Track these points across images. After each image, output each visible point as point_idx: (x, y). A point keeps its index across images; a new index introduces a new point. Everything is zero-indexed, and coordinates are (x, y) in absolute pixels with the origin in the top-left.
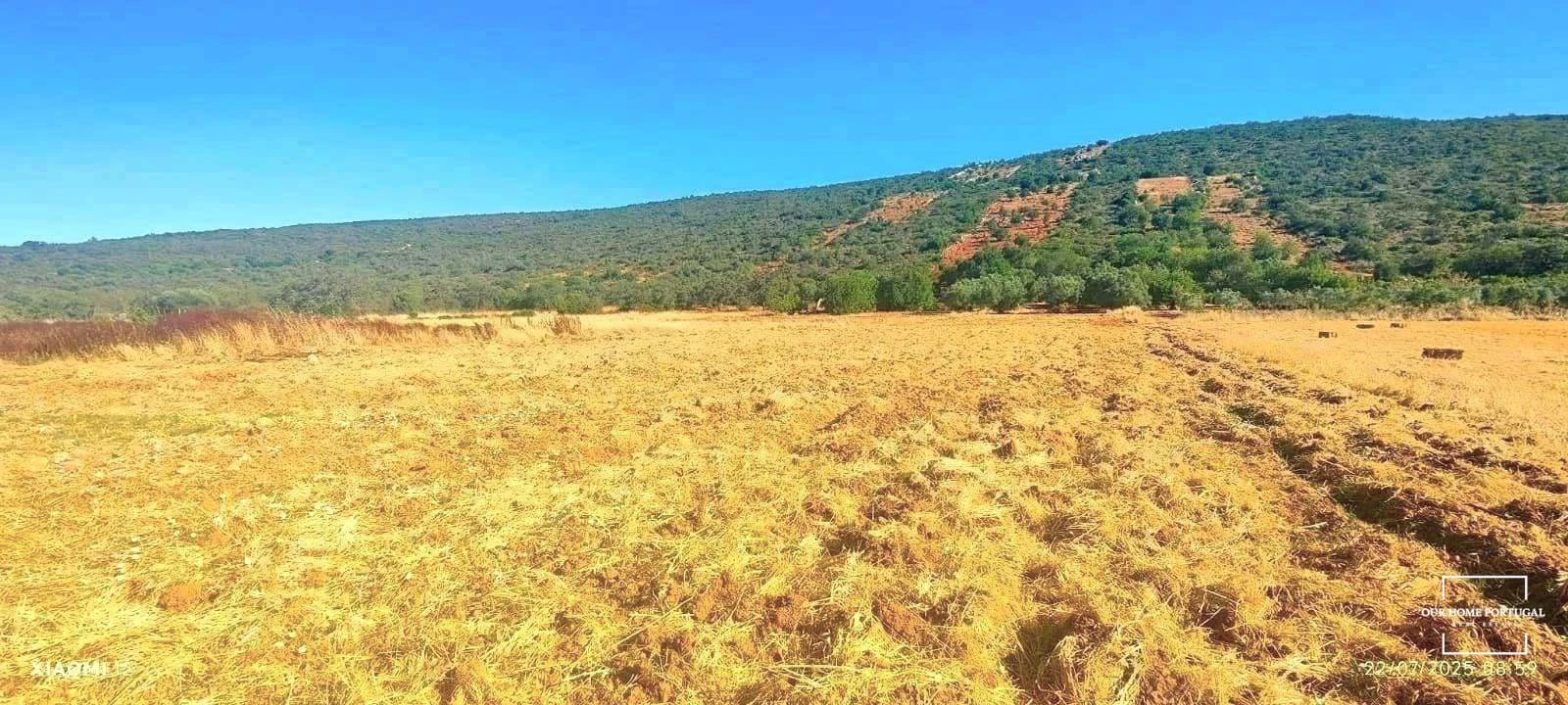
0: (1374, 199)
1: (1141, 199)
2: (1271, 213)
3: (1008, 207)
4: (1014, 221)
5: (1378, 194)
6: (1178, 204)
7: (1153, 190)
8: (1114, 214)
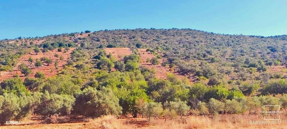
0: (210, 61)
1: (108, 57)
2: (169, 65)
3: (34, 57)
4: (37, 65)
5: (211, 59)
6: (126, 60)
7: (113, 53)
8: (95, 63)
